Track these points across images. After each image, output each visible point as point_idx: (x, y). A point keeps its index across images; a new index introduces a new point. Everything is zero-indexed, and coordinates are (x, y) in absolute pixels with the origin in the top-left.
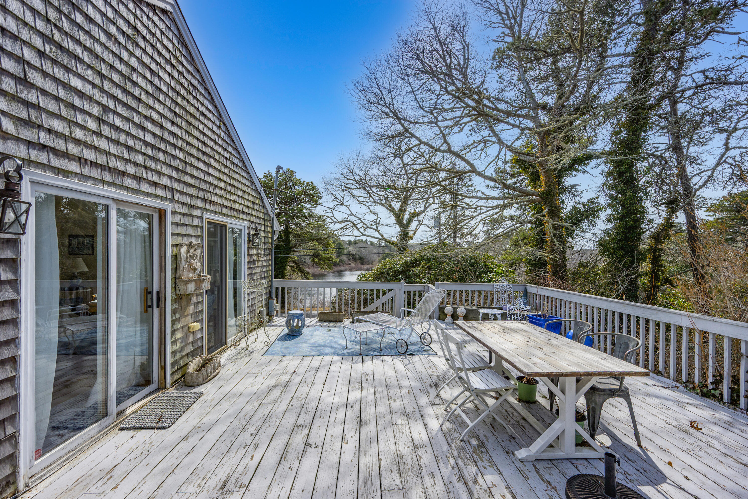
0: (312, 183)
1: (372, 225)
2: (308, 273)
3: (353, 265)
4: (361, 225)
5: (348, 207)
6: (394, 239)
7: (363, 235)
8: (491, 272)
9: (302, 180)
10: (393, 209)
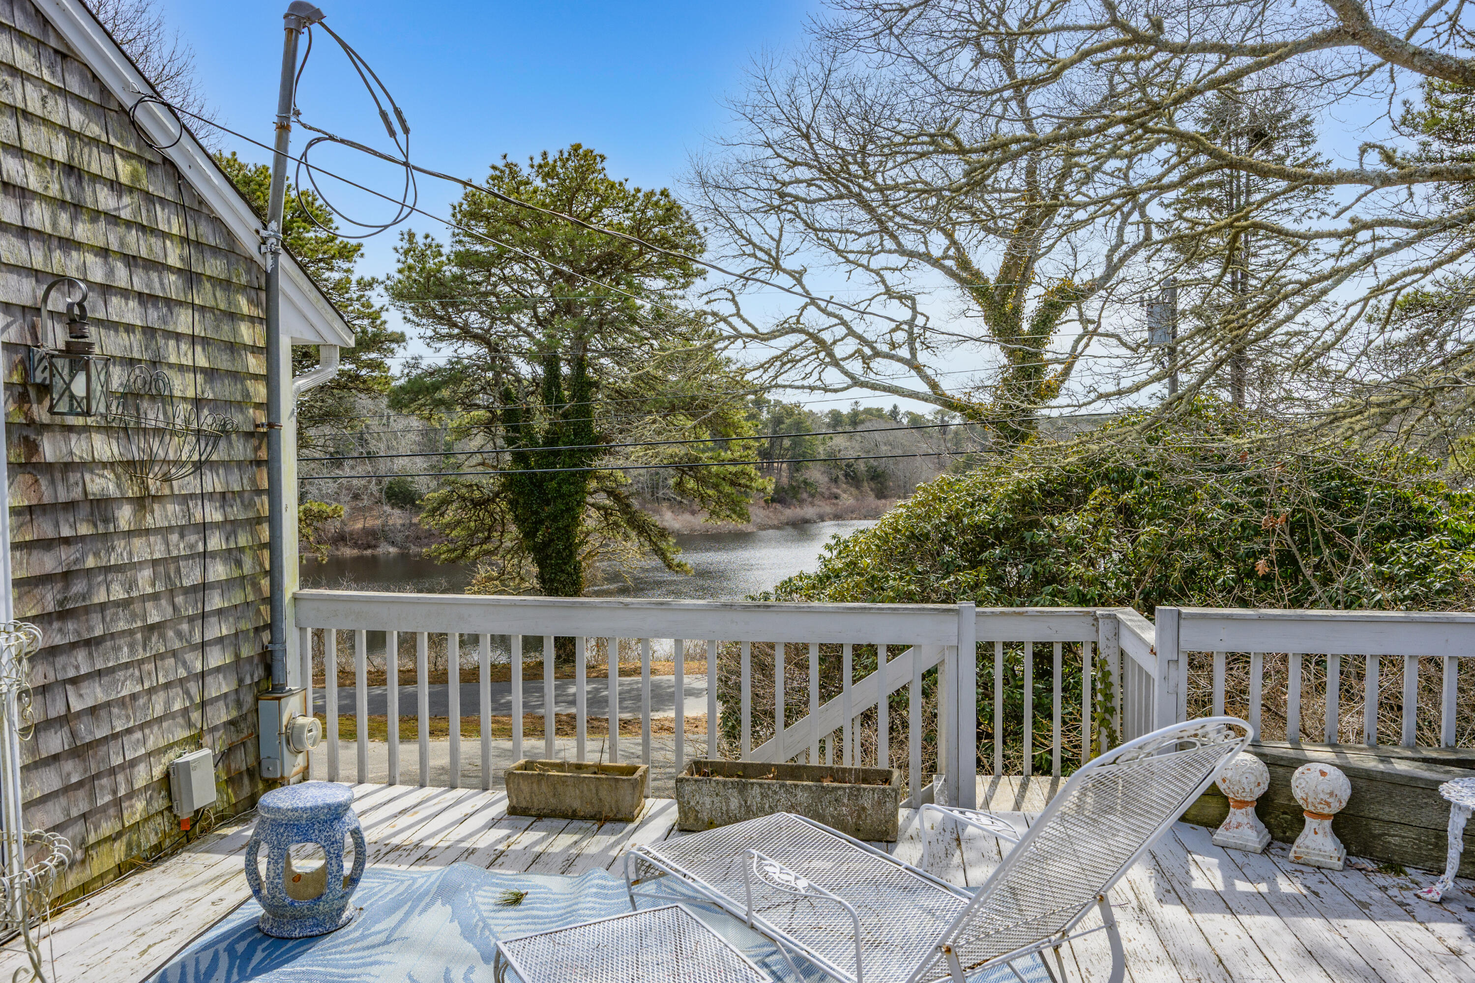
0: (664, 193)
1: (893, 346)
2: (663, 533)
3: (847, 499)
4: (851, 345)
5: (798, 276)
6: (985, 399)
7: (856, 382)
8: (1424, 531)
9: (630, 187)
10: (977, 274)
